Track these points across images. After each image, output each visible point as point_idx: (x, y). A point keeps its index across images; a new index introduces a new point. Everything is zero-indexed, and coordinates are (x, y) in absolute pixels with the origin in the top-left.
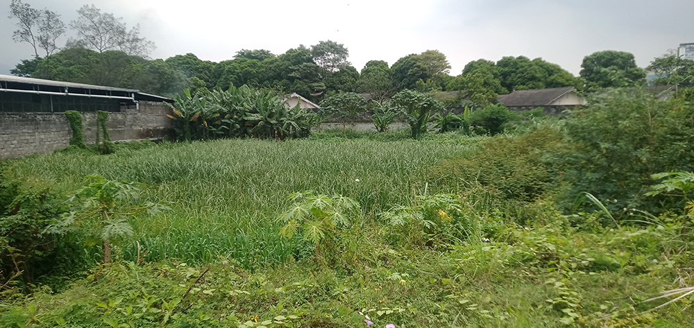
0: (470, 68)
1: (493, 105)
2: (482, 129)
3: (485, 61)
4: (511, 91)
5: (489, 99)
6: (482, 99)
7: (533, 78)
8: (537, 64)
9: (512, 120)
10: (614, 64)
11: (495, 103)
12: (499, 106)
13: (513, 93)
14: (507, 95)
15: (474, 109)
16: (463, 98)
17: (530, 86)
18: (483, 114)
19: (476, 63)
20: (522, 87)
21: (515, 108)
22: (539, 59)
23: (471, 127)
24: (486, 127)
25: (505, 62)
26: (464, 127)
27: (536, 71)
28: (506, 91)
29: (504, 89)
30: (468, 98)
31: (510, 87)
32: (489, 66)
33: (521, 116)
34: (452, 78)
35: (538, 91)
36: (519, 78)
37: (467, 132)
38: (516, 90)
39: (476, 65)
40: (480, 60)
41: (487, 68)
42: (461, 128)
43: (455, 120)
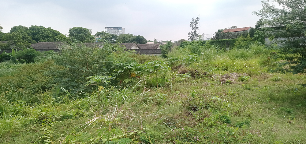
0: (14, 29)
1: (28, 48)
2: (23, 60)
3: (23, 27)
4: (37, 42)
5: (26, 45)
6: (22, 46)
7: (48, 37)
8: (49, 30)
9: (38, 56)
10: (82, 33)
11: (29, 48)
12: (31, 49)
13: (38, 43)
14: (36, 44)
15: (18, 50)
16: (11, 45)
17: (47, 40)
18: (22, 53)
19: (17, 27)
20: (43, 40)
21: (40, 50)
22: (50, 28)
23: (17, 60)
24: (25, 59)
25: (33, 28)
26: (13, 60)
27: (49, 33)
28: (35, 42)
29: (34, 41)
30: (14, 44)
31: (37, 40)
32: (25, 29)
33: (43, 54)
34: (4, 34)
35: (51, 42)
36: (41, 36)
37: (14, 62)
38: (40, 41)
39: (18, 28)
40: (20, 26)
41: (24, 30)
42: (11, 60)
43: (7, 56)
